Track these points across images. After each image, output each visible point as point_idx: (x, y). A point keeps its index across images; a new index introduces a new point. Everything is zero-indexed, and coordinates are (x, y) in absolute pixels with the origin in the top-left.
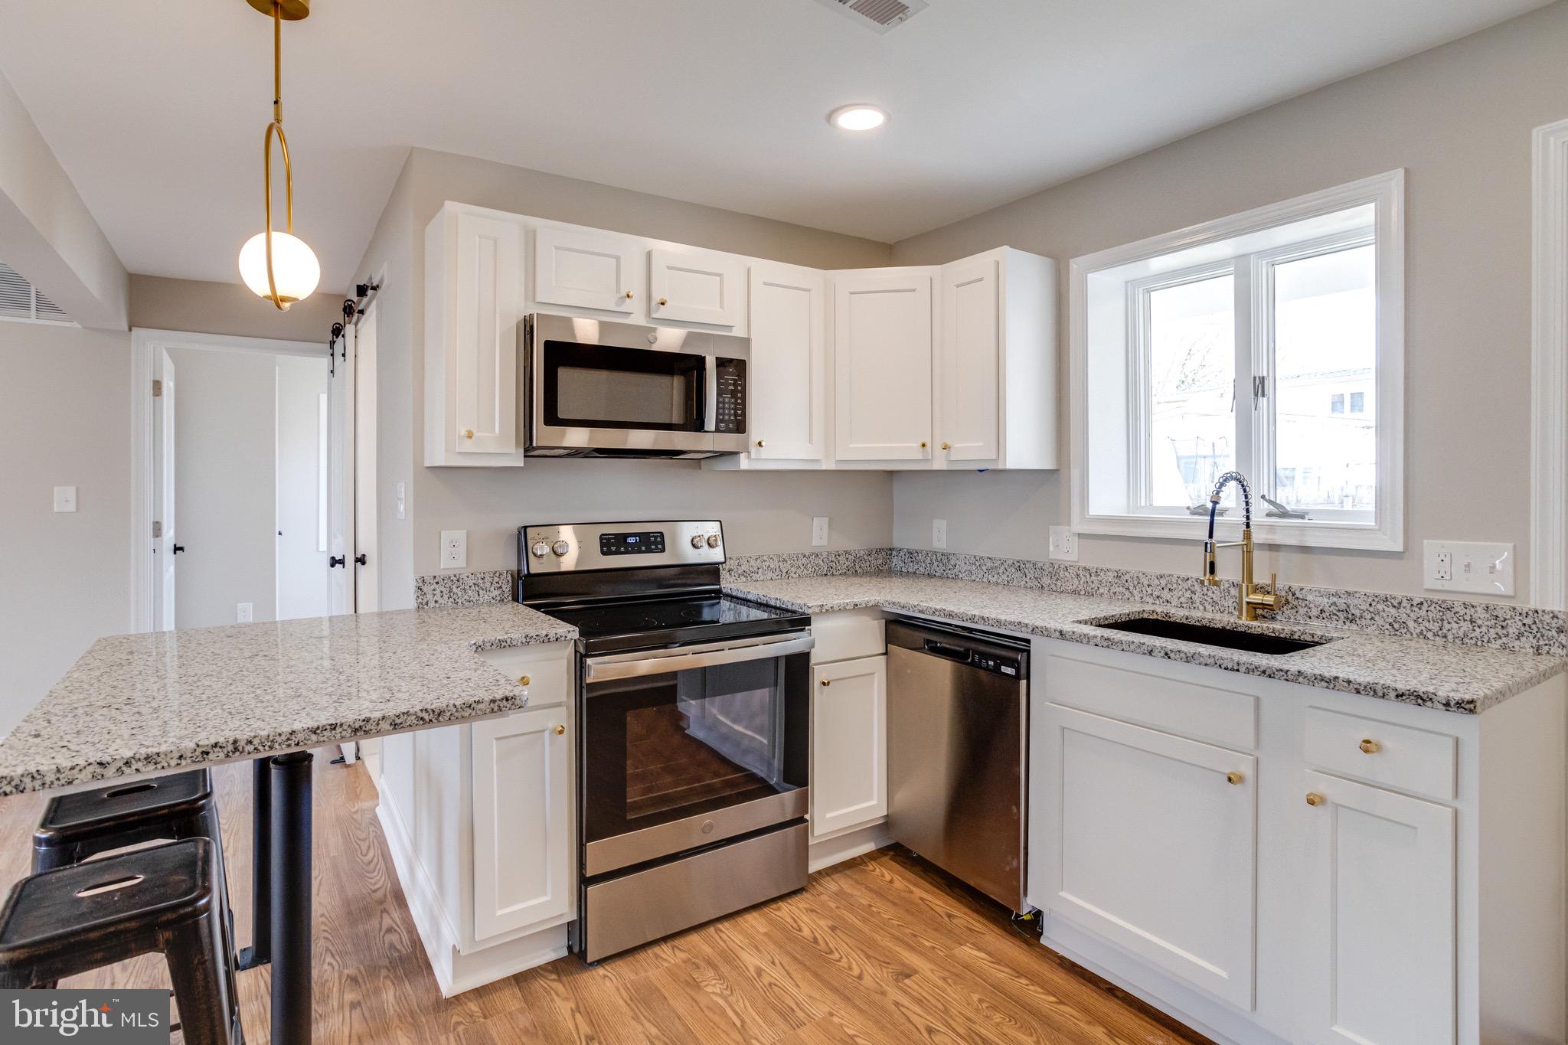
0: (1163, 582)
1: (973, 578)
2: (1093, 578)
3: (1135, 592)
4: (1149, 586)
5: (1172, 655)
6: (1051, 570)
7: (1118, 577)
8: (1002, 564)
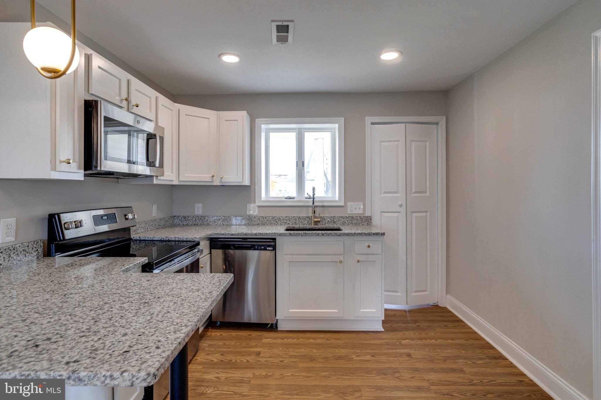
0: (287, 218)
1: (216, 224)
2: (264, 219)
3: (279, 222)
4: (283, 220)
5: (324, 235)
6: (249, 218)
7: (273, 218)
8: (229, 218)
